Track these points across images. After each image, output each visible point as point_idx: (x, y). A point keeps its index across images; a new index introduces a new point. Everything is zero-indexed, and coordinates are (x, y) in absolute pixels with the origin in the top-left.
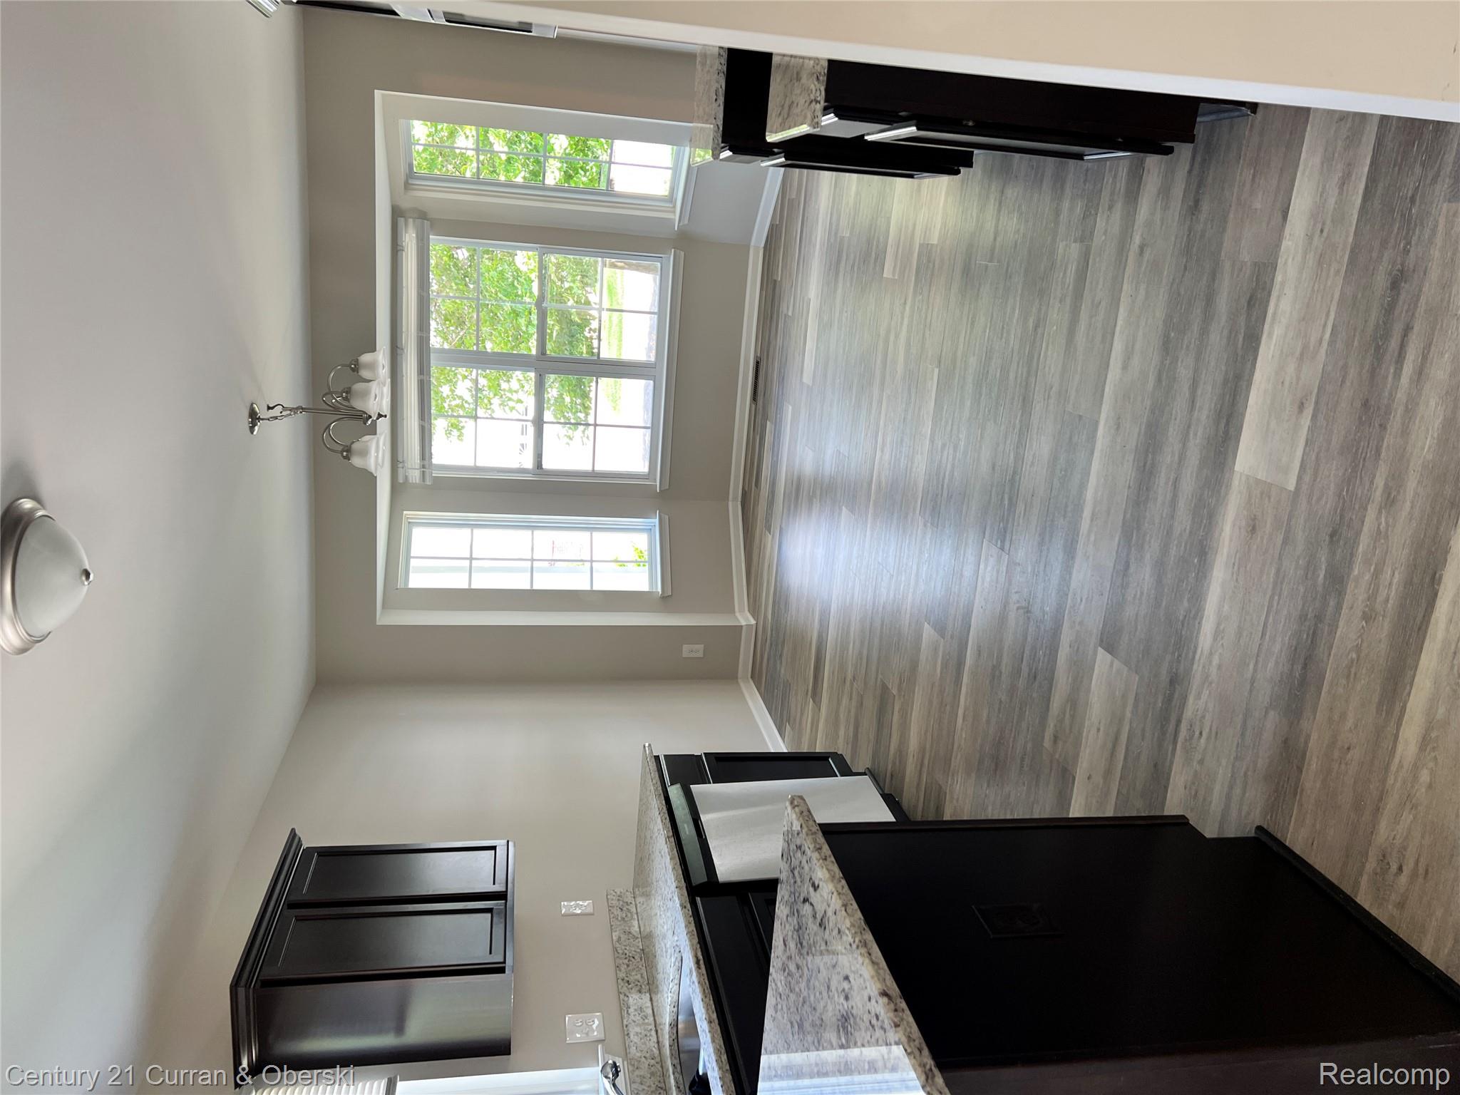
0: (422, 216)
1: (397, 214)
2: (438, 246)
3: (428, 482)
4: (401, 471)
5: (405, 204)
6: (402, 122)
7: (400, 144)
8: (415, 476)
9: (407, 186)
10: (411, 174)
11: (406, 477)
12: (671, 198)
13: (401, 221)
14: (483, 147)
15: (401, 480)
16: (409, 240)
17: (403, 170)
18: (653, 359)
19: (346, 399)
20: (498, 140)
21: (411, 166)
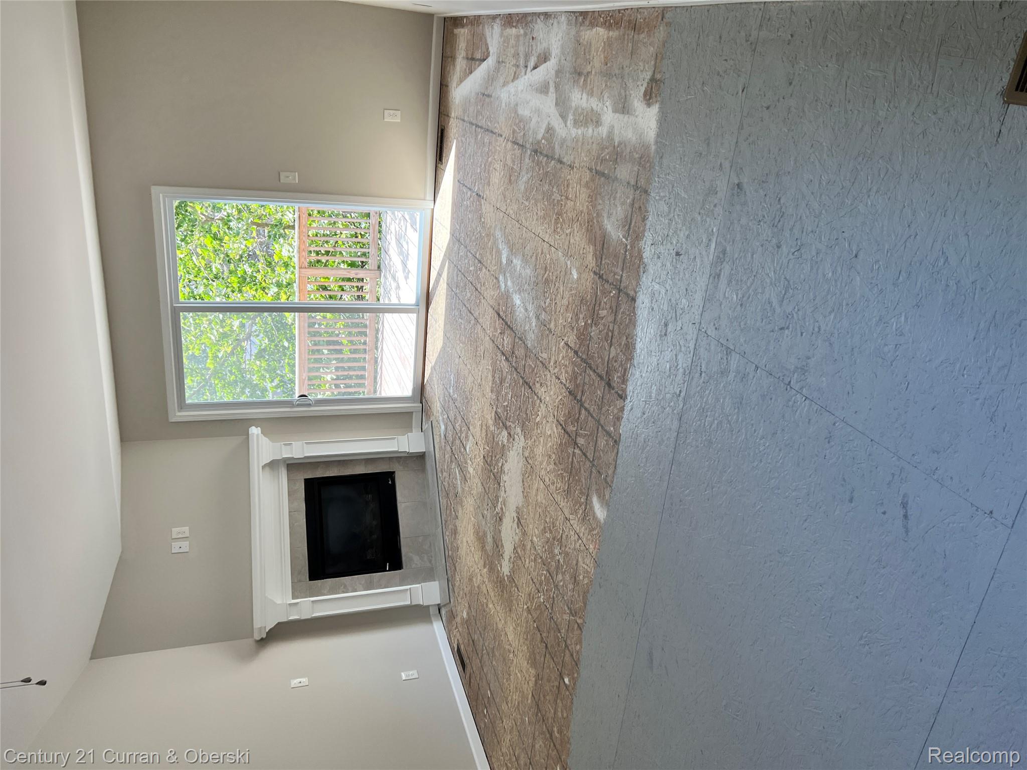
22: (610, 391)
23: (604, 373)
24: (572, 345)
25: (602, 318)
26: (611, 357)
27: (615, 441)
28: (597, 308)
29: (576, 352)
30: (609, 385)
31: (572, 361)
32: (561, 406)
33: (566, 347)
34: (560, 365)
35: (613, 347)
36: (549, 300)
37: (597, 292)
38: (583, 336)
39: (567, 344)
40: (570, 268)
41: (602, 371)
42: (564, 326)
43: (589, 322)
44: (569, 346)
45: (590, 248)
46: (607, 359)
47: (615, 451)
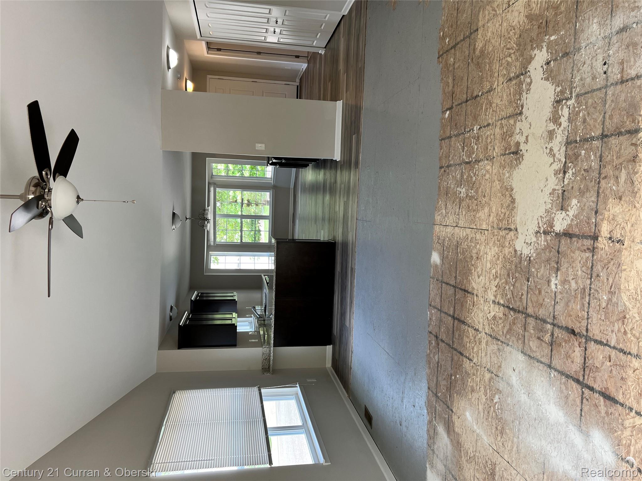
0: (215, 184)
1: (209, 183)
2: (218, 190)
3: (215, 245)
4: (209, 242)
5: (211, 181)
6: (211, 164)
7: (211, 169)
8: (212, 244)
9: (212, 178)
10: (212, 175)
11: (210, 244)
12: (271, 178)
13: (210, 185)
14: (228, 170)
15: (209, 245)
16: (212, 189)
17: (211, 174)
18: (268, 215)
19: (203, 215)
20: (231, 166)
21: (212, 173)
22: (436, 334)
23: (440, 343)
24: (465, 359)
25: (444, 379)
26: (437, 355)
27: (430, 305)
28: (449, 386)
29: (462, 354)
30: (437, 337)
31: (464, 347)
32: (471, 308)
33: (471, 357)
34: (475, 341)
35: (437, 361)
36: (495, 401)
37: (450, 397)
38: (458, 367)
39: (470, 360)
40: (473, 422)
41: (442, 345)
42: (474, 375)
43: (453, 377)
44: (468, 359)
45: (458, 431)
46: (440, 354)
47: (430, 300)
